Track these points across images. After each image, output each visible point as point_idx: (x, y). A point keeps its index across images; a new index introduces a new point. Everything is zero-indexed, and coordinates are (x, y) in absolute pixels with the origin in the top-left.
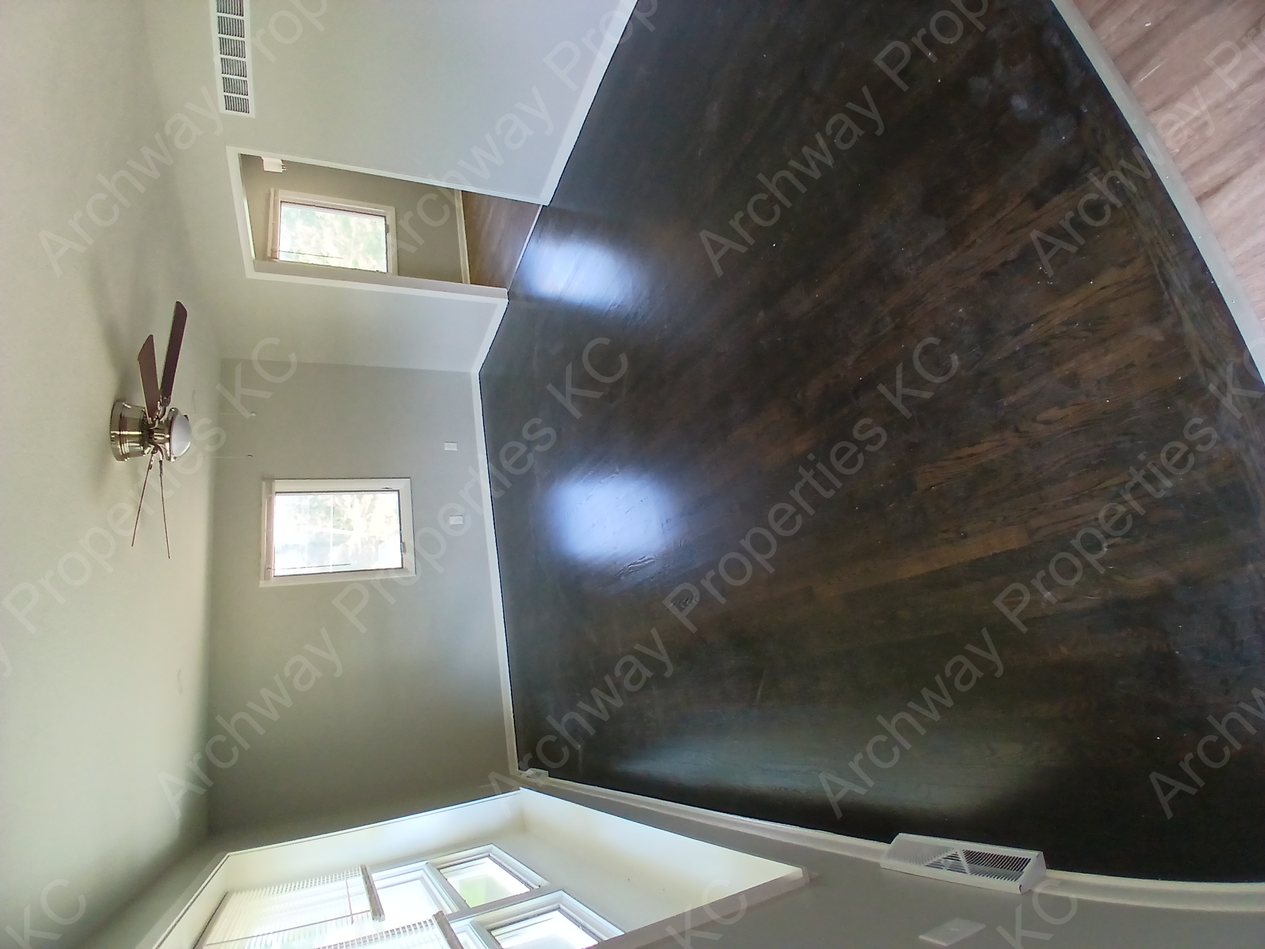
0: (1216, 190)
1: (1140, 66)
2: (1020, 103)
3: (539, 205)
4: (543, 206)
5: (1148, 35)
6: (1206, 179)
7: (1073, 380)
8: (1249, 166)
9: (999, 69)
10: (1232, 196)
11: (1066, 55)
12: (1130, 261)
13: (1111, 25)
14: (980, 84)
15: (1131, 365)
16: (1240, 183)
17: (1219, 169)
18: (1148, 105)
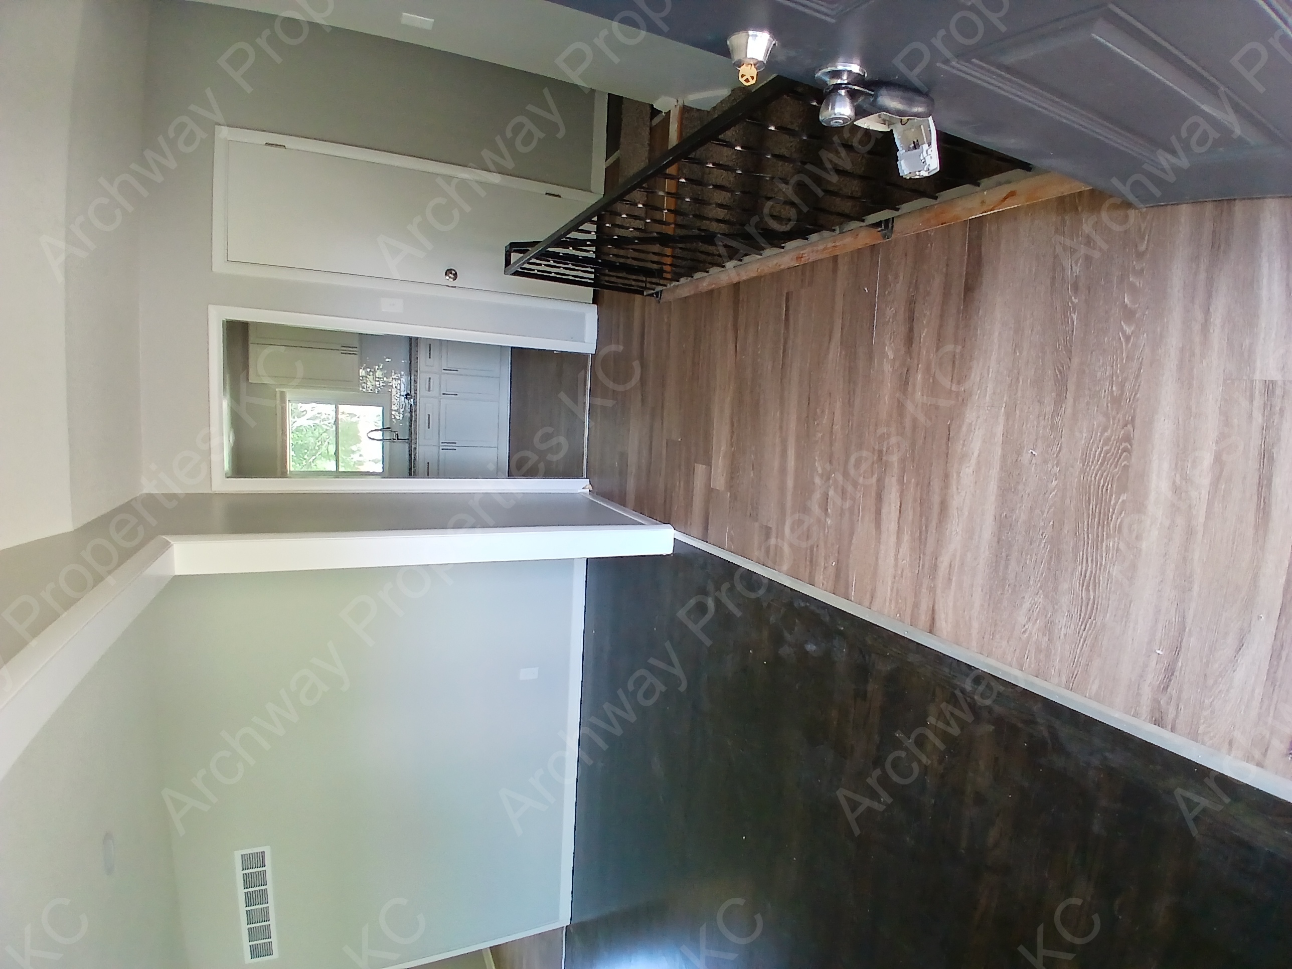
0: (933, 619)
1: (847, 586)
2: (811, 647)
3: (563, 927)
4: (567, 926)
5: (838, 569)
6: (924, 618)
7: (980, 799)
8: (935, 594)
9: (787, 635)
10: (943, 616)
11: (812, 608)
12: (934, 694)
13: (819, 577)
14: (786, 651)
15: (996, 759)
16: (939, 607)
17: (924, 605)
18: (867, 603)
